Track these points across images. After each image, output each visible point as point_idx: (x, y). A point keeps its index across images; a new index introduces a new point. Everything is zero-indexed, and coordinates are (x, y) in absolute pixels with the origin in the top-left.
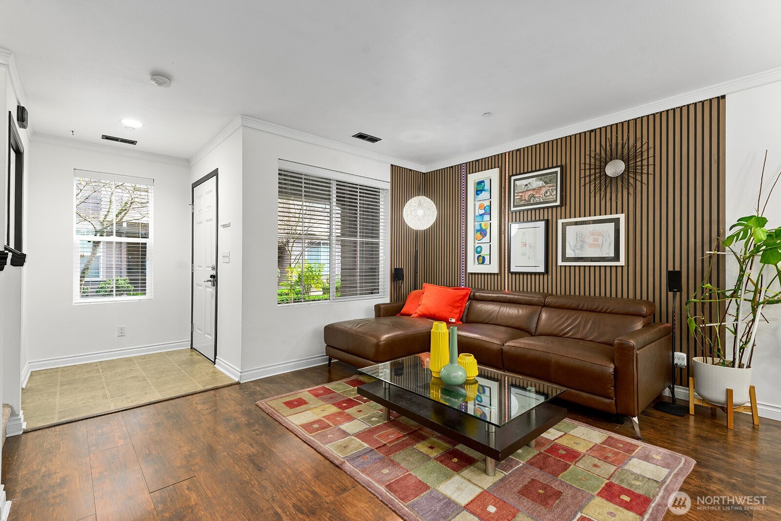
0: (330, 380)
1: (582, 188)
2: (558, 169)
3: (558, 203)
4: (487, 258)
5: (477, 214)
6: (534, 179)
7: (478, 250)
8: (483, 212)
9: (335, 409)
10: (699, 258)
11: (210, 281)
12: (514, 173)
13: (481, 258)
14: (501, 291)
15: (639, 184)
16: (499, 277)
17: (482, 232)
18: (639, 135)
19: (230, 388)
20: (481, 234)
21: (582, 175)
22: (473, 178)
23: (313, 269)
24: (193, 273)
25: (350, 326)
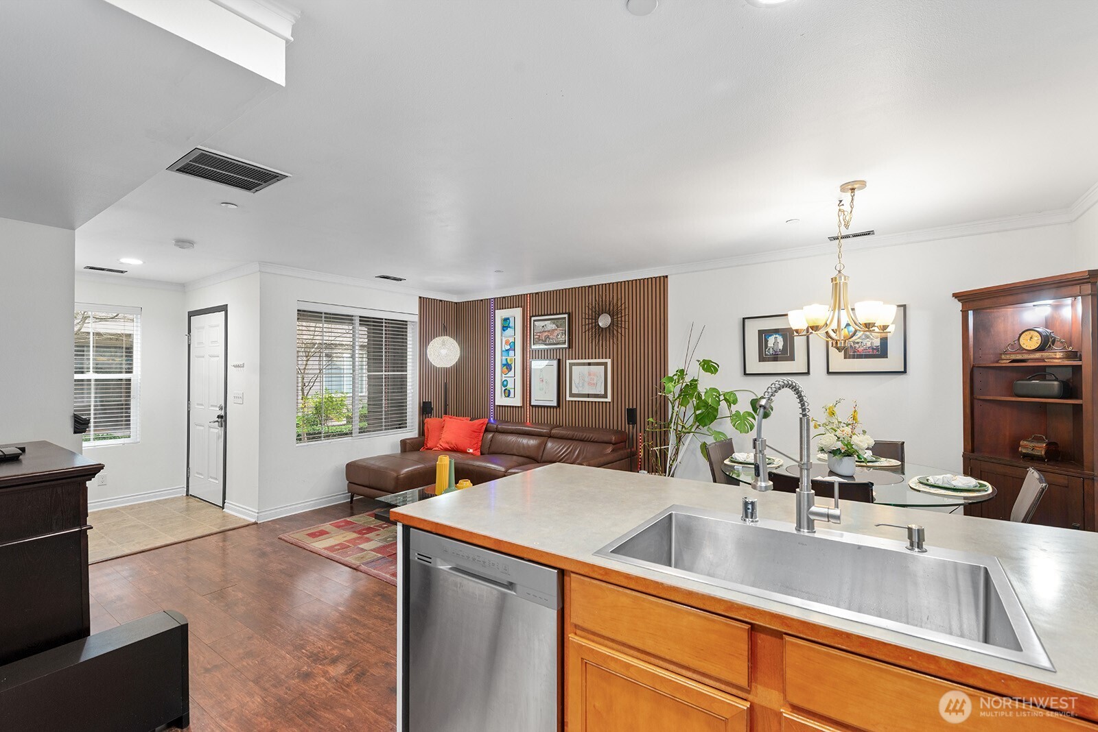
0: (352, 514)
1: (584, 334)
2: (566, 316)
3: (566, 346)
4: (512, 391)
5: (504, 349)
6: (549, 322)
7: (504, 384)
8: (508, 347)
9: (355, 535)
10: (654, 397)
11: (217, 421)
12: (534, 314)
13: (507, 391)
14: (523, 423)
15: (619, 335)
16: (522, 409)
17: (508, 366)
18: (619, 297)
19: (247, 528)
20: (507, 368)
21: (584, 324)
22: (500, 314)
23: (334, 400)
24: (189, 412)
25: (372, 462)
